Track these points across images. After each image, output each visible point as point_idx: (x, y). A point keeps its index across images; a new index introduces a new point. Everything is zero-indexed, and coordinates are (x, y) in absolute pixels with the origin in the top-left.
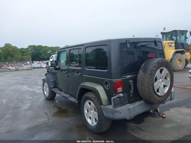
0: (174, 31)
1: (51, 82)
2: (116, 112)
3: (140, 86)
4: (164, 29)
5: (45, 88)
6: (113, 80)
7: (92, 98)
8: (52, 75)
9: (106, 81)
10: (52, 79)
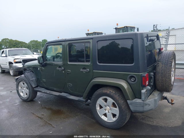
0: (126, 27)
1: (32, 81)
2: (146, 105)
3: (160, 78)
4: (117, 25)
5: (20, 88)
6: (140, 74)
7: (112, 94)
8: (32, 73)
9: (130, 75)
10: (33, 77)
